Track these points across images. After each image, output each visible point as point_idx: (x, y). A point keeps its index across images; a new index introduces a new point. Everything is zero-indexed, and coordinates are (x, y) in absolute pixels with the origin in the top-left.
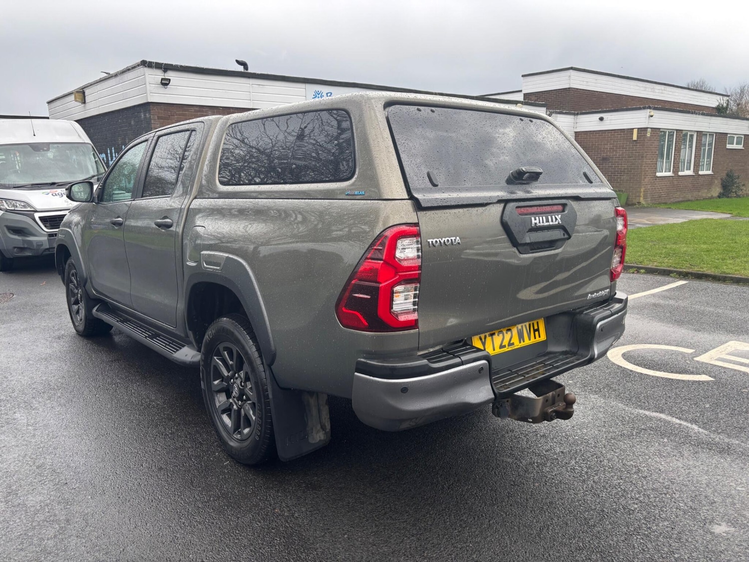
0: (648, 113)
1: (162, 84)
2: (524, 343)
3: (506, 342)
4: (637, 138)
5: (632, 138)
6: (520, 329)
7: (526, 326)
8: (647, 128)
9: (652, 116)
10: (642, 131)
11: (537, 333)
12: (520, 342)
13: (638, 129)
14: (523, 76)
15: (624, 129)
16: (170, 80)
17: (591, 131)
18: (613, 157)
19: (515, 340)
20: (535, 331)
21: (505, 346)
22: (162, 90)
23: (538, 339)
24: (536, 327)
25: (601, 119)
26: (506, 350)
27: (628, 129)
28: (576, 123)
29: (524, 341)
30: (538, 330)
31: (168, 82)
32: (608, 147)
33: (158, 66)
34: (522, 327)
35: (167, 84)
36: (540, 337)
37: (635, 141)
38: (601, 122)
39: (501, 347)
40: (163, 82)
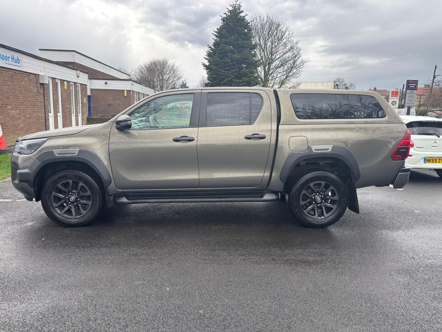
0: (131, 83)
4: (127, 95)
5: (124, 95)
8: (131, 90)
9: (133, 85)
10: (128, 91)
13: (127, 90)
14: (40, 50)
15: (119, 90)
17: (100, 89)
18: (114, 104)
25: (106, 83)
27: (121, 90)
28: (91, 84)
32: (111, 98)
37: (126, 96)
38: (106, 85)
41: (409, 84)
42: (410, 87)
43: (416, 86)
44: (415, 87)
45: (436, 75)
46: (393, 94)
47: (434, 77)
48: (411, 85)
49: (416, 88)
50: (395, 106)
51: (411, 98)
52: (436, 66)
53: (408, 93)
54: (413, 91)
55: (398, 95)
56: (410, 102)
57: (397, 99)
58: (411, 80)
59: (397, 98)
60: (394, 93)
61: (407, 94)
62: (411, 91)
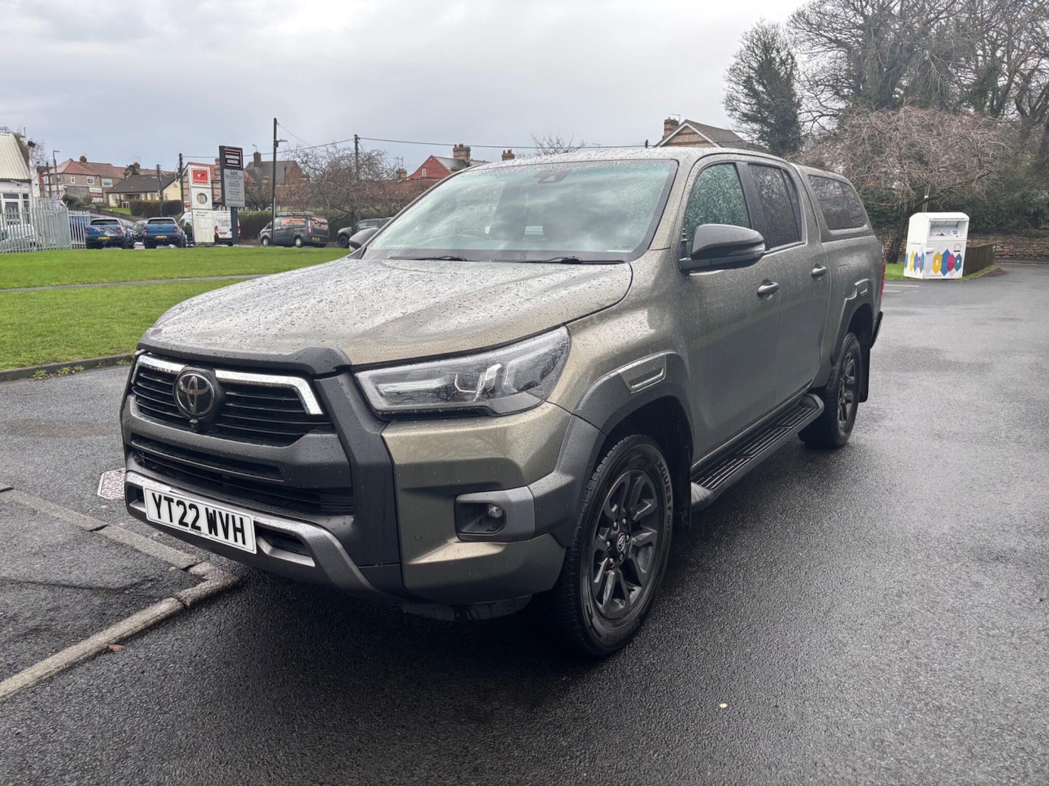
41: (227, 156)
42: (228, 161)
43: (239, 161)
44: (239, 164)
45: (278, 139)
46: (197, 176)
47: (276, 144)
48: (231, 159)
49: (239, 166)
50: (206, 204)
51: (234, 188)
52: (275, 120)
53: (228, 177)
54: (235, 171)
55: (207, 179)
56: (234, 196)
57: (207, 190)
58: (230, 148)
59: (207, 186)
60: (199, 175)
61: (225, 178)
62: (233, 171)
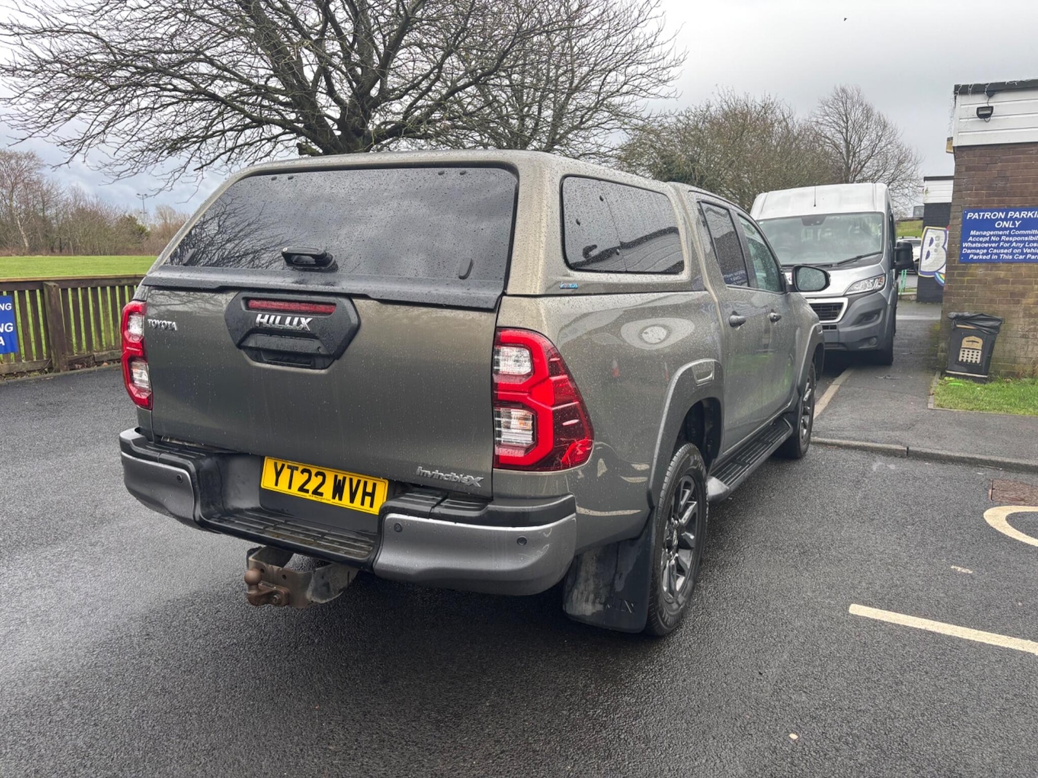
1: (980, 116)
2: (340, 502)
3: (311, 487)
6: (340, 481)
7: (351, 480)
11: (368, 499)
12: (334, 498)
16: (992, 108)
19: (328, 490)
20: (365, 494)
21: (307, 491)
22: (981, 125)
23: (366, 508)
24: (369, 489)
26: (309, 496)
29: (340, 499)
30: (372, 495)
31: (989, 112)
33: (977, 89)
34: (344, 478)
35: (988, 116)
36: (371, 506)
39: (301, 489)
40: (980, 113)
